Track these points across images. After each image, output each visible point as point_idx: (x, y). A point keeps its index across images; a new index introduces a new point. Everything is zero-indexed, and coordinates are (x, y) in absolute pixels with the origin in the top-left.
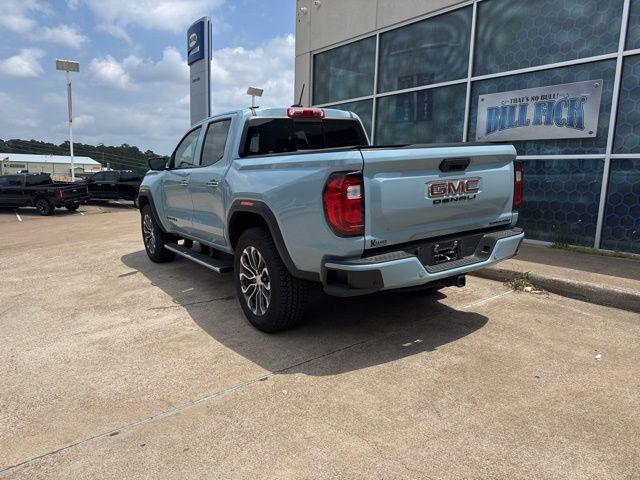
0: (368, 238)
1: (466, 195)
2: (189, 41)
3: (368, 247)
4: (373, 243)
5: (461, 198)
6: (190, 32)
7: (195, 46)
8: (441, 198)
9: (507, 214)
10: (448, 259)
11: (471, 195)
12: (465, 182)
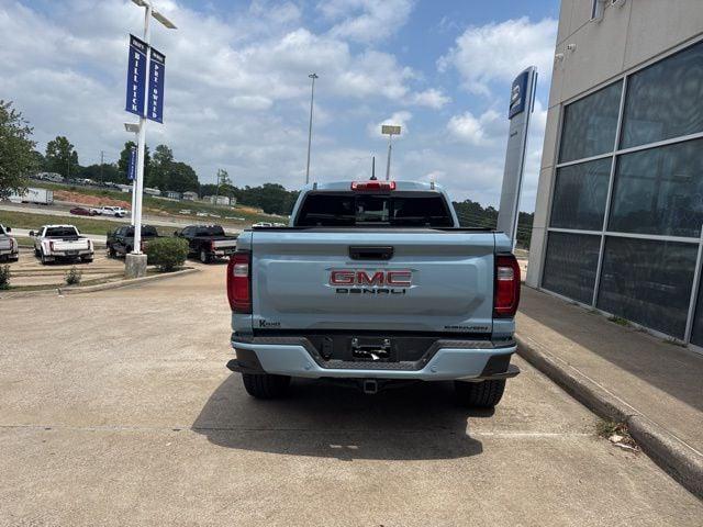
0: (257, 317)
1: (390, 288)
2: (513, 94)
3: (257, 326)
4: (262, 323)
5: (379, 291)
6: (515, 84)
7: (517, 99)
8: (349, 288)
9: (482, 320)
10: (375, 357)
11: (397, 289)
12: (386, 273)
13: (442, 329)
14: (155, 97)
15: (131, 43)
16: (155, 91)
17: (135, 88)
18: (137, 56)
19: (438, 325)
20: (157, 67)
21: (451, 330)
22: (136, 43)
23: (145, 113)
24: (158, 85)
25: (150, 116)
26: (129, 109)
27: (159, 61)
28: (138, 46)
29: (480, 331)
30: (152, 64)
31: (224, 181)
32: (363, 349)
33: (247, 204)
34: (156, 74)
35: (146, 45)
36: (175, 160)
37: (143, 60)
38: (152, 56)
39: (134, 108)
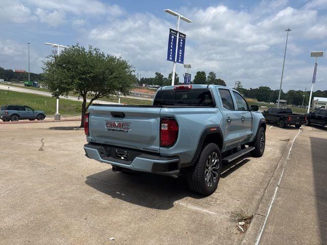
0: (90, 137)
1: (123, 130)
4: (91, 140)
5: (120, 131)
8: (111, 129)
9: (155, 147)
10: (122, 158)
11: (126, 130)
12: (122, 123)
13: (142, 149)
14: (180, 53)
15: (170, 32)
16: (181, 51)
17: (171, 50)
18: (173, 37)
19: (141, 147)
20: (182, 40)
21: (145, 150)
22: (172, 32)
23: (176, 60)
24: (182, 48)
25: (178, 61)
26: (168, 59)
27: (183, 38)
28: (173, 33)
29: (155, 152)
30: (179, 39)
31: (239, 86)
32: (120, 154)
33: (250, 97)
34: (181, 43)
35: (177, 32)
36: (217, 78)
37: (175, 38)
38: (179, 36)
39: (171, 58)
